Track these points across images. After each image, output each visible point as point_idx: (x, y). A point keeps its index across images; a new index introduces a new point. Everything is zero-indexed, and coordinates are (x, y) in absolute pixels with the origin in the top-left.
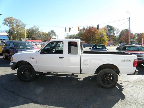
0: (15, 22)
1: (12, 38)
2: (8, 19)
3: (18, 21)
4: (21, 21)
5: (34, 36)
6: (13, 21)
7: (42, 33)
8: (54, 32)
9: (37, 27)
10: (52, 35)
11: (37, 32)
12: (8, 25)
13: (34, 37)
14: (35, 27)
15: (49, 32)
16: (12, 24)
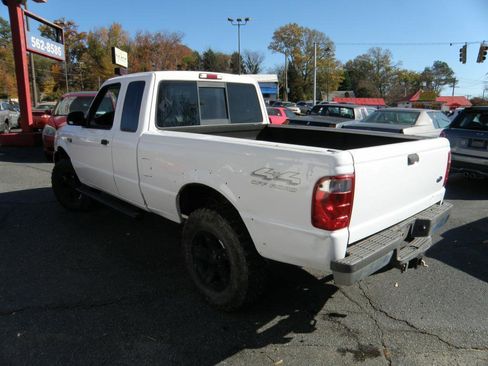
0: (304, 39)
1: (288, 90)
2: (283, 30)
3: (313, 34)
4: (322, 34)
5: (363, 84)
6: (299, 35)
7: (399, 73)
8: (448, 69)
9: (382, 53)
10: (439, 82)
11: (381, 70)
12: (285, 49)
13: (363, 90)
14: (374, 52)
15: (427, 70)
16: (294, 45)
